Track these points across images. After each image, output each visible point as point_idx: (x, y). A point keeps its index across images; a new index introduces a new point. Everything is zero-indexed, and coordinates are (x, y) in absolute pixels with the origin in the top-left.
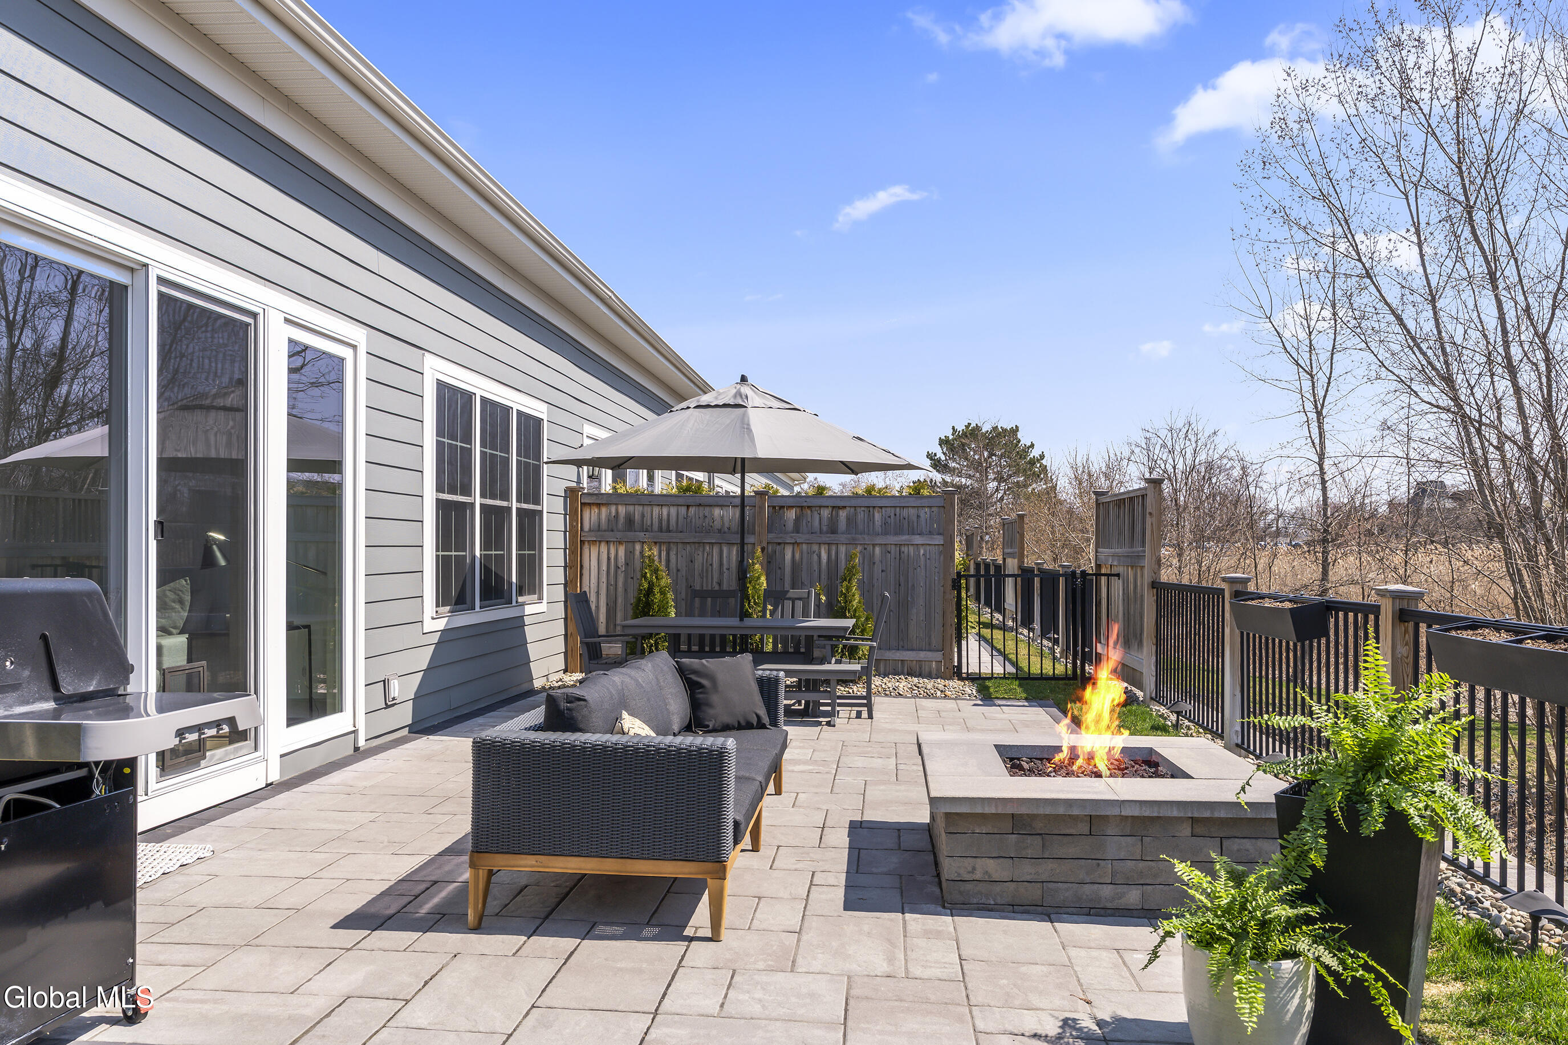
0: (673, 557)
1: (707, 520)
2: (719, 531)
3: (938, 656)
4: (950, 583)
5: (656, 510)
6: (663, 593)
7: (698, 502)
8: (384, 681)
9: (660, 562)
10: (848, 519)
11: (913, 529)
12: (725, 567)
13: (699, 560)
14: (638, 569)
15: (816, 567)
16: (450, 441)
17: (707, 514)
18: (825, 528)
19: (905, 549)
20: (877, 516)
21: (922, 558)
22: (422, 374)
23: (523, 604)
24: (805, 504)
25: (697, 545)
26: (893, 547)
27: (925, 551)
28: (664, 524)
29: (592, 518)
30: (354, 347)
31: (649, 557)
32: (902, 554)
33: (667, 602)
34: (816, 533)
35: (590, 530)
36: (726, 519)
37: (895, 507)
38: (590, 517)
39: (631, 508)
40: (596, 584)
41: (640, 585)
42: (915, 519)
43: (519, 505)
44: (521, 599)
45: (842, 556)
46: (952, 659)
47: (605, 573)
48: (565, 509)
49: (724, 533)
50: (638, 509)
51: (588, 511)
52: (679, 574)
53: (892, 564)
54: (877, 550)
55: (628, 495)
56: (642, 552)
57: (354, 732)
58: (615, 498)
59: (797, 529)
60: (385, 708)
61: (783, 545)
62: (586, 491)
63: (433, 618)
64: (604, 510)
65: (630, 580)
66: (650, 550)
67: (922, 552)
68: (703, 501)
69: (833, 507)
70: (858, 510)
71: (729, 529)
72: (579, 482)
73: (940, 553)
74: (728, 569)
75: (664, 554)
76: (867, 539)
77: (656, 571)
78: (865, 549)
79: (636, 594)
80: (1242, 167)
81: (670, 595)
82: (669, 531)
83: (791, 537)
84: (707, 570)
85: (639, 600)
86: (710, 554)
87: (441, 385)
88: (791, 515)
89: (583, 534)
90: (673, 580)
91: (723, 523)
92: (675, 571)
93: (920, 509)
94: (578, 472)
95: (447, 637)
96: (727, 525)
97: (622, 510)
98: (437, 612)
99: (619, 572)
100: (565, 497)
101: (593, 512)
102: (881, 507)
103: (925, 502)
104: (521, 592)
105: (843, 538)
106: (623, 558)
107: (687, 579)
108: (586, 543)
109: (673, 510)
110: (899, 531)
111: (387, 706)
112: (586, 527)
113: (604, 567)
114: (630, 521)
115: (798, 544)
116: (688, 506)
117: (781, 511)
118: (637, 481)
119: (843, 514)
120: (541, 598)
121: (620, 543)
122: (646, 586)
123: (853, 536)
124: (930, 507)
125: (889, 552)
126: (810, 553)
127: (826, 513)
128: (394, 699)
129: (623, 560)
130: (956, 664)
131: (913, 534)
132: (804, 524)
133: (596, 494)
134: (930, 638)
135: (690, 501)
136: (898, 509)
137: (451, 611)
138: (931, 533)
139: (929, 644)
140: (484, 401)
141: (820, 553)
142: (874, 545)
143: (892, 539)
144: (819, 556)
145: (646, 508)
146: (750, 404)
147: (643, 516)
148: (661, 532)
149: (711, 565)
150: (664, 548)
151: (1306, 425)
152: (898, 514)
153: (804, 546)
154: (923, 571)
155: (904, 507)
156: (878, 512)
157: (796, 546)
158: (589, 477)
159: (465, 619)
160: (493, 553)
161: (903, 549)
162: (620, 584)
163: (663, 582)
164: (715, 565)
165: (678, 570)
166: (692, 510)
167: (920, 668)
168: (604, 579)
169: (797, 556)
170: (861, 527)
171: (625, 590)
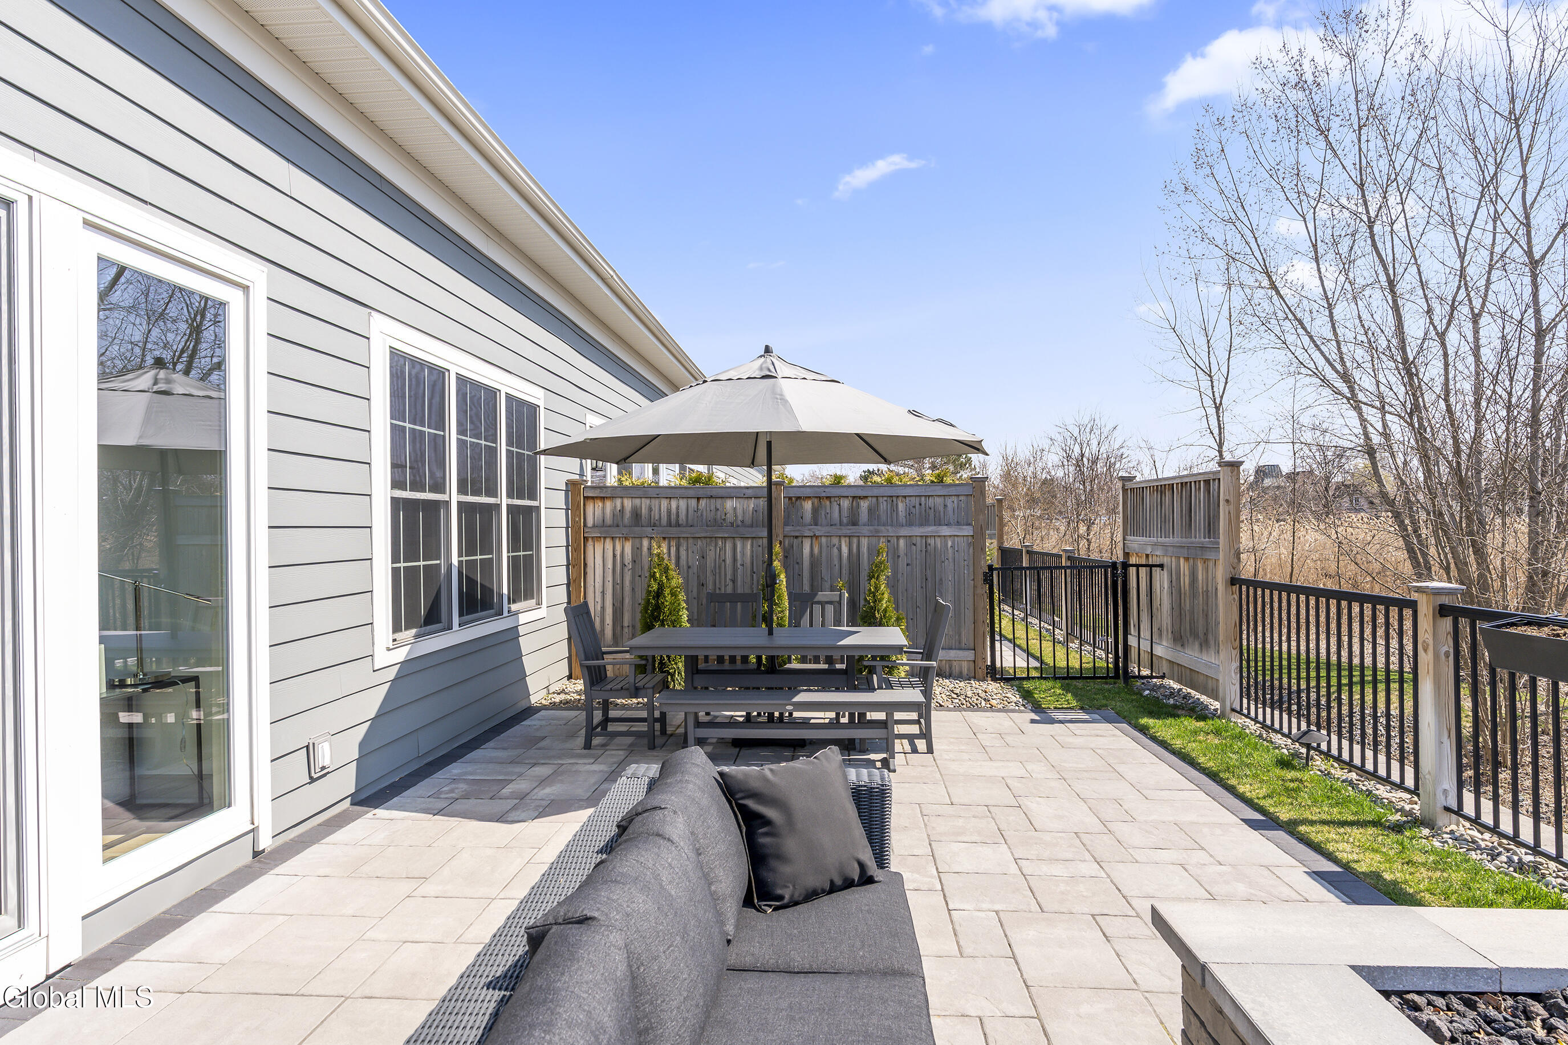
0: (683, 553)
1: (719, 513)
2: (732, 524)
3: (970, 655)
4: (981, 577)
5: (664, 503)
6: (673, 594)
7: (709, 494)
8: (307, 747)
9: (670, 560)
10: (870, 510)
11: (940, 520)
12: (739, 563)
13: (711, 555)
14: (646, 567)
15: (836, 562)
16: (412, 426)
17: (718, 507)
18: (845, 520)
19: (931, 541)
20: (901, 506)
21: (950, 550)
22: (368, 339)
23: (517, 613)
24: (824, 494)
25: (708, 540)
26: (918, 539)
27: (953, 543)
28: (673, 517)
29: (596, 513)
30: (246, 289)
31: (658, 555)
32: (928, 547)
33: (679, 604)
34: (835, 525)
35: (594, 526)
36: (739, 512)
37: (920, 496)
38: (594, 512)
39: (637, 501)
40: (601, 584)
41: (649, 586)
42: (941, 508)
43: (511, 502)
44: (514, 607)
45: (864, 550)
46: (984, 659)
47: (611, 571)
48: (567, 503)
49: (738, 526)
50: (645, 502)
51: (592, 505)
52: (690, 571)
53: (918, 557)
54: (902, 542)
55: (635, 487)
56: (650, 549)
57: (253, 830)
58: (621, 491)
59: (815, 522)
60: (310, 783)
61: (800, 539)
62: (589, 484)
63: (389, 649)
64: (608, 504)
65: (637, 578)
66: (659, 547)
67: (950, 544)
68: (714, 493)
69: (854, 497)
70: (881, 499)
71: (742, 522)
72: (582, 475)
73: (969, 544)
74: (743, 565)
75: (673, 550)
76: (891, 531)
77: (666, 570)
78: (889, 541)
79: (644, 595)
80: (1166, 192)
81: (682, 596)
82: (678, 525)
83: (809, 530)
84: (720, 567)
85: (648, 602)
86: (723, 549)
87: (395, 355)
88: (808, 505)
89: (586, 530)
90: (684, 578)
91: (736, 516)
92: (685, 567)
93: (947, 498)
94: (581, 464)
95: (409, 669)
96: (740, 518)
97: (628, 503)
98: (395, 640)
99: (626, 569)
100: (567, 491)
101: (596, 506)
102: (905, 497)
103: (953, 491)
104: (514, 599)
105: (865, 530)
106: (630, 555)
107: (698, 577)
108: (590, 539)
109: (683, 503)
110: (924, 522)
111: (313, 780)
112: (590, 523)
113: (610, 565)
114: (636, 514)
115: (817, 537)
116: (698, 499)
117: (798, 502)
118: (642, 473)
119: (864, 505)
120: (539, 603)
121: (627, 539)
122: (655, 587)
123: (876, 527)
124: (958, 496)
125: (914, 544)
126: (830, 547)
127: (846, 503)
128: (323, 768)
129: (630, 557)
130: (989, 664)
131: (940, 525)
132: (823, 516)
133: (600, 488)
134: (960, 635)
135: (700, 493)
136: (923, 499)
137: (417, 636)
138: (958, 523)
139: (960, 643)
140: (461, 380)
141: (840, 545)
142: (898, 538)
143: (918, 531)
144: (840, 550)
145: (653, 500)
146: (780, 374)
147: (650, 509)
148: (671, 526)
149: (724, 561)
150: (673, 543)
151: (1204, 419)
152: (923, 504)
153: (824, 540)
154: (952, 564)
155: (929, 496)
156: (902, 502)
157: (814, 539)
158: (593, 469)
159: (438, 642)
160: (479, 557)
161: (929, 541)
162: (627, 583)
163: (674, 583)
164: (729, 560)
165: (689, 567)
166: (703, 502)
167: (950, 668)
168: (610, 578)
169: (816, 550)
170: (883, 518)
171: (633, 589)
